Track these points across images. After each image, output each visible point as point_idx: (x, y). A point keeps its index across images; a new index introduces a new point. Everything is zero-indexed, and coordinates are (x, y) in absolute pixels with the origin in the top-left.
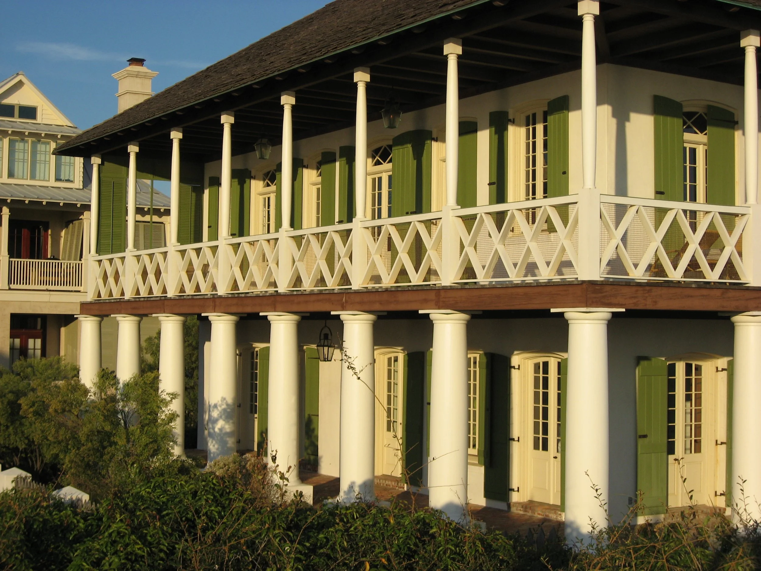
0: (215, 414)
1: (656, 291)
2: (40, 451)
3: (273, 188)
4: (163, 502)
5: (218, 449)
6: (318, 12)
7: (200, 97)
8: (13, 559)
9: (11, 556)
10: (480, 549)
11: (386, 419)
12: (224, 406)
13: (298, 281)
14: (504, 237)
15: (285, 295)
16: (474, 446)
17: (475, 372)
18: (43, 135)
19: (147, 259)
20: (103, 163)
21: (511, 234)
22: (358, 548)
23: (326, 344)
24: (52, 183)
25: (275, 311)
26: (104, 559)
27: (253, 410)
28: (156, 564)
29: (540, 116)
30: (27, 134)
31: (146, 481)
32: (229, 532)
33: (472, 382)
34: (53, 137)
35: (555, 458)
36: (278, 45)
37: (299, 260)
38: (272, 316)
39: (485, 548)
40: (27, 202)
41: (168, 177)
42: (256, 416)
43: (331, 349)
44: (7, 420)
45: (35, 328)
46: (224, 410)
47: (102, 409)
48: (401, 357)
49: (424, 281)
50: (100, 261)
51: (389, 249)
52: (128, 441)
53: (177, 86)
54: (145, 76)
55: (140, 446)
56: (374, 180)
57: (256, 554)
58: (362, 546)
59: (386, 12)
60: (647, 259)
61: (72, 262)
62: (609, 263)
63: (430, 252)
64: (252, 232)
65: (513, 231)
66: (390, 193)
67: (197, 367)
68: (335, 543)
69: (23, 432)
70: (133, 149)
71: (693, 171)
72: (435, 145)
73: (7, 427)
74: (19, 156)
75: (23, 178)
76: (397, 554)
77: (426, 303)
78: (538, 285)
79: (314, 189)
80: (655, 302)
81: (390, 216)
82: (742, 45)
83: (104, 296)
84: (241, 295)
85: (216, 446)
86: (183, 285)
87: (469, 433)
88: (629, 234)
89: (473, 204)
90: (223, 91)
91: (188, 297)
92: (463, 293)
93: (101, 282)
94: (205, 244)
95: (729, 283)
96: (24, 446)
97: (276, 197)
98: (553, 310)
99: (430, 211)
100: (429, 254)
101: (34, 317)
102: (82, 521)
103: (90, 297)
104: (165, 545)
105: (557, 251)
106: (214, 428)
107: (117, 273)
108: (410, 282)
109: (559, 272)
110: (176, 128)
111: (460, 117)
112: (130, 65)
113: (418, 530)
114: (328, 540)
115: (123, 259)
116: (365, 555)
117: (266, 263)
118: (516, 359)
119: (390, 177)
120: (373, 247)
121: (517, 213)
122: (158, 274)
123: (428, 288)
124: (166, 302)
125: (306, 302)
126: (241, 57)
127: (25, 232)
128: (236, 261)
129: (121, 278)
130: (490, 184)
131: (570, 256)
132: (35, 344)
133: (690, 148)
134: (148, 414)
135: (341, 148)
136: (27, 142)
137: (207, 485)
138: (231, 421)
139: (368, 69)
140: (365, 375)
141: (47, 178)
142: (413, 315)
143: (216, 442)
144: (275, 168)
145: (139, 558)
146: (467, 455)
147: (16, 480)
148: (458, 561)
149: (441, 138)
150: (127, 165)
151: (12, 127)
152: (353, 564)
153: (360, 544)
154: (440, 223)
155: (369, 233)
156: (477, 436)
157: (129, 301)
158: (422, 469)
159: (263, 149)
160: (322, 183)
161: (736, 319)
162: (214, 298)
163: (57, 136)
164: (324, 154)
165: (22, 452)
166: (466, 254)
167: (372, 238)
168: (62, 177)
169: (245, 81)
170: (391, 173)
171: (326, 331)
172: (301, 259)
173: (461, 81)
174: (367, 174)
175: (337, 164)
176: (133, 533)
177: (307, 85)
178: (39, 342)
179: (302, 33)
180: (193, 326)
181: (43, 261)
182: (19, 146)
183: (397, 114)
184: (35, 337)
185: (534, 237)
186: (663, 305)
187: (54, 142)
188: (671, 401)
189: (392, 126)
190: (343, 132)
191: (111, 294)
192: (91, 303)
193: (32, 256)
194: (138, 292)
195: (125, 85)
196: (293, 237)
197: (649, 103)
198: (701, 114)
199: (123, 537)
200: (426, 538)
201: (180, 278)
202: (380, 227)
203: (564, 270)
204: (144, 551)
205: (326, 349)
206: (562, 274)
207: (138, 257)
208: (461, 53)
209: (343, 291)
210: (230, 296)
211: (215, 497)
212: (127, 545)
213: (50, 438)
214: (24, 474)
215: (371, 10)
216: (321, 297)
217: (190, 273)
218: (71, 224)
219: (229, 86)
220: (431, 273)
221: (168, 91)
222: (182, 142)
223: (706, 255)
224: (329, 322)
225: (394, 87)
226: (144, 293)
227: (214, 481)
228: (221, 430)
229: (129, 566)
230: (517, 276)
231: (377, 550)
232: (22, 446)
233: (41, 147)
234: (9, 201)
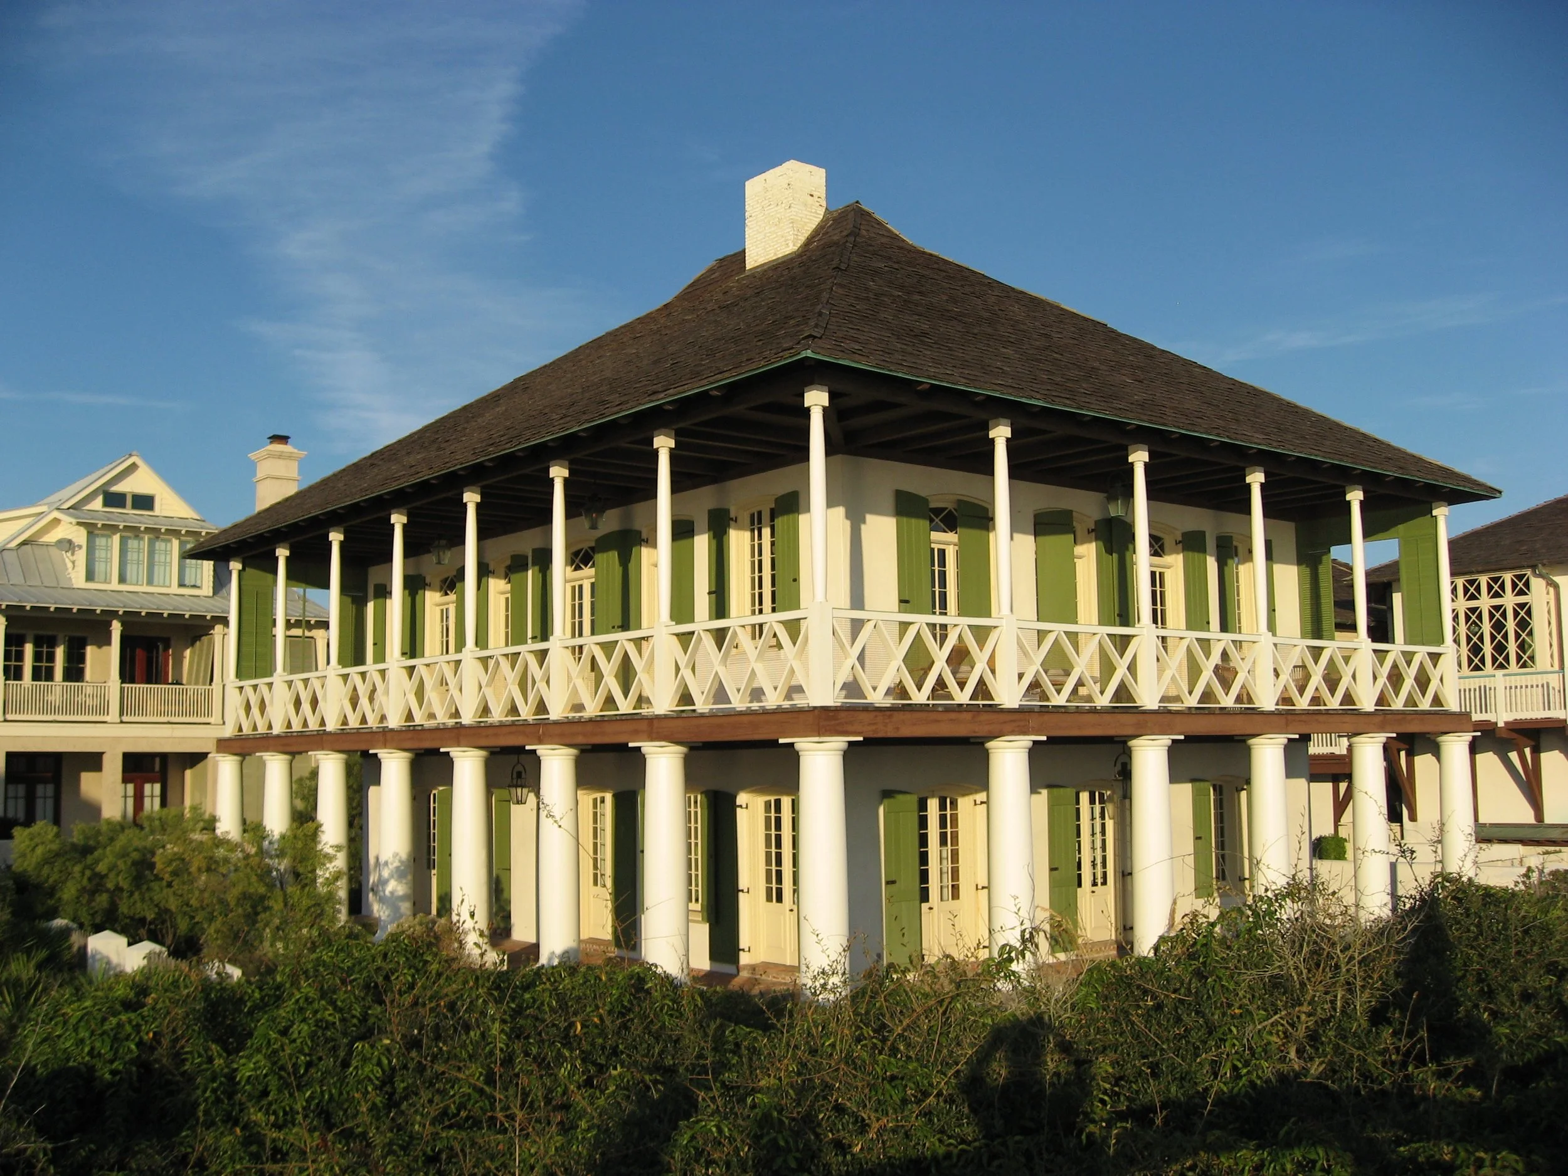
0: (386, 873)
1: (898, 716)
2: (171, 921)
3: (452, 597)
4: (348, 967)
5: (388, 916)
6: (504, 388)
7: (367, 492)
8: (190, 1031)
9: (188, 1027)
10: (699, 1002)
11: (591, 871)
12: (397, 864)
13: (486, 710)
14: (725, 659)
15: (470, 727)
16: (697, 900)
17: (696, 813)
18: (163, 531)
19: (300, 686)
20: (244, 569)
21: (734, 651)
22: (567, 1007)
23: (519, 783)
24: (175, 589)
25: (459, 746)
26: (291, 1026)
27: (430, 865)
28: (349, 1031)
29: (766, 516)
30: (142, 529)
31: (327, 945)
32: (429, 993)
33: (693, 825)
34: (175, 533)
35: (791, 910)
36: (459, 429)
37: (487, 685)
38: (455, 752)
39: (705, 1003)
40: (143, 614)
41: (326, 585)
42: (434, 872)
43: (525, 790)
44: (131, 884)
45: (153, 770)
46: (397, 868)
47: (256, 868)
48: (609, 797)
49: (634, 708)
50: (241, 688)
51: (593, 670)
52: (286, 905)
53: (335, 475)
54: (290, 457)
55: (300, 910)
56: (574, 588)
57: (457, 1017)
58: (572, 1006)
59: (587, 395)
60: (887, 680)
61: (200, 687)
62: (845, 686)
63: (641, 675)
64: (427, 652)
65: (737, 647)
66: (592, 603)
67: (360, 814)
68: (542, 1004)
69: (151, 899)
70: (282, 553)
71: (943, 575)
72: (645, 551)
73: (132, 894)
74: (131, 556)
75: (137, 584)
76: (610, 1012)
77: (637, 734)
78: (765, 712)
79: (502, 599)
80: (898, 729)
81: (593, 633)
82: (991, 436)
83: (247, 730)
84: (417, 728)
85: (387, 913)
86: (345, 717)
87: (691, 885)
88: (867, 652)
89: (691, 620)
90: (395, 486)
91: (353, 731)
92: (679, 722)
93: (242, 713)
94: (370, 666)
95: (983, 705)
96: (153, 916)
97: (457, 608)
98: (781, 741)
99: (640, 628)
100: (639, 679)
101: (152, 756)
102: (257, 991)
103: (228, 732)
104: (357, 1011)
105: (785, 673)
106: (384, 891)
107: (263, 702)
108: (618, 710)
109: (788, 697)
110: (336, 528)
111: (673, 515)
112: (271, 443)
113: (633, 985)
114: (535, 1001)
115: (270, 685)
116: (575, 1014)
117: (445, 687)
118: (742, 798)
119: (593, 585)
120: (575, 669)
121: (739, 631)
122: (314, 702)
123: (638, 717)
124: (325, 737)
125: (496, 735)
126: (413, 442)
127: (140, 654)
128: (410, 686)
129: (268, 709)
130: (710, 593)
131: (800, 679)
132: (152, 790)
133: (939, 550)
134: (309, 872)
135: (534, 551)
136: (143, 539)
137: (398, 945)
138: (404, 881)
139: (567, 463)
140: (567, 823)
141: (167, 583)
142: (623, 748)
143: (387, 908)
144: (455, 573)
145: (330, 1025)
146: (688, 911)
147: (148, 957)
148: (677, 1018)
149: (652, 542)
150: (275, 572)
151: (124, 521)
152: (563, 1025)
153: (570, 1004)
154: (651, 641)
155: (569, 652)
156: (700, 889)
157: (278, 736)
158: (635, 920)
159: (441, 553)
160: (512, 591)
161: (990, 745)
162: (383, 731)
163: (180, 531)
164: (515, 558)
165: (150, 923)
166: (683, 677)
167: (572, 657)
168: (187, 582)
169: (420, 475)
170: (593, 580)
171: (519, 768)
172: (488, 684)
173: (673, 474)
174: (566, 581)
175: (530, 572)
176: (322, 997)
177: (495, 480)
178: (157, 787)
179: (487, 415)
180: (355, 765)
181: (163, 686)
182: (132, 544)
183: (601, 511)
184: (152, 781)
185: (760, 657)
186: (906, 732)
187: (176, 539)
188: (923, 840)
189: (594, 527)
190: (537, 531)
191: (255, 728)
192: (229, 740)
193: (149, 682)
194: (289, 725)
195: (265, 468)
196: (478, 658)
197: (889, 501)
198: (950, 511)
199: (311, 1003)
200: (642, 995)
201: (342, 707)
202: (581, 647)
203: (795, 696)
204: (335, 1017)
205: (519, 790)
206: (792, 700)
207: (290, 684)
208: (673, 446)
209: (539, 722)
210: (404, 729)
211: (407, 959)
212: (316, 1012)
213: (193, 902)
214: (157, 948)
215: (569, 390)
216: (514, 729)
217: (354, 702)
218: (198, 643)
219: (402, 481)
220: (641, 700)
221: (325, 482)
222: (343, 546)
223: (954, 673)
224: (523, 757)
225: (598, 481)
226: (296, 727)
227: (406, 941)
228: (392, 893)
229: (320, 1033)
230: (741, 701)
231: (588, 1009)
232: (150, 916)
233: (160, 545)
234: (121, 613)
